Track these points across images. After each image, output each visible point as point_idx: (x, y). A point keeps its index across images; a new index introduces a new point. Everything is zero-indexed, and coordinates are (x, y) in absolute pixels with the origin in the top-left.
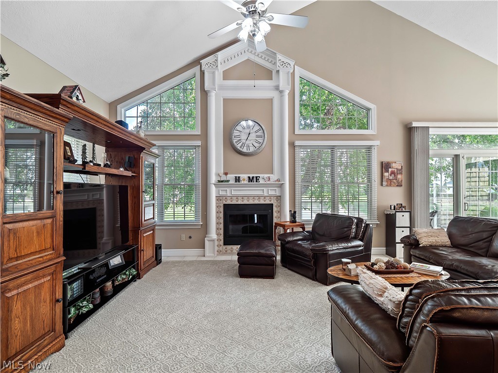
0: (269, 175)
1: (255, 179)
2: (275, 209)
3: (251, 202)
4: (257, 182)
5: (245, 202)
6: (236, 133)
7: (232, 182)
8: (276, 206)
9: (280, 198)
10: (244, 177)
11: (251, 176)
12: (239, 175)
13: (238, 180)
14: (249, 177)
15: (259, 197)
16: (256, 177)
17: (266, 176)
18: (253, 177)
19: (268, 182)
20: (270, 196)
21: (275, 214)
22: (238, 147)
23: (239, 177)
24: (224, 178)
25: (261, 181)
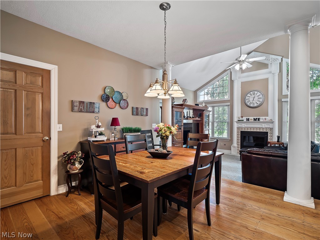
0: (265, 117)
1: (257, 119)
2: (269, 135)
3: (255, 130)
4: (258, 121)
5: (252, 130)
6: (247, 98)
7: (245, 120)
8: (270, 133)
9: (271, 129)
10: (251, 118)
11: (255, 118)
12: (249, 118)
13: (248, 120)
14: (254, 119)
15: (260, 128)
16: (258, 118)
17: (264, 118)
18: (256, 119)
19: (265, 121)
20: (266, 128)
21: (269, 137)
22: (248, 104)
23: (249, 119)
24: (241, 119)
25: (261, 120)
